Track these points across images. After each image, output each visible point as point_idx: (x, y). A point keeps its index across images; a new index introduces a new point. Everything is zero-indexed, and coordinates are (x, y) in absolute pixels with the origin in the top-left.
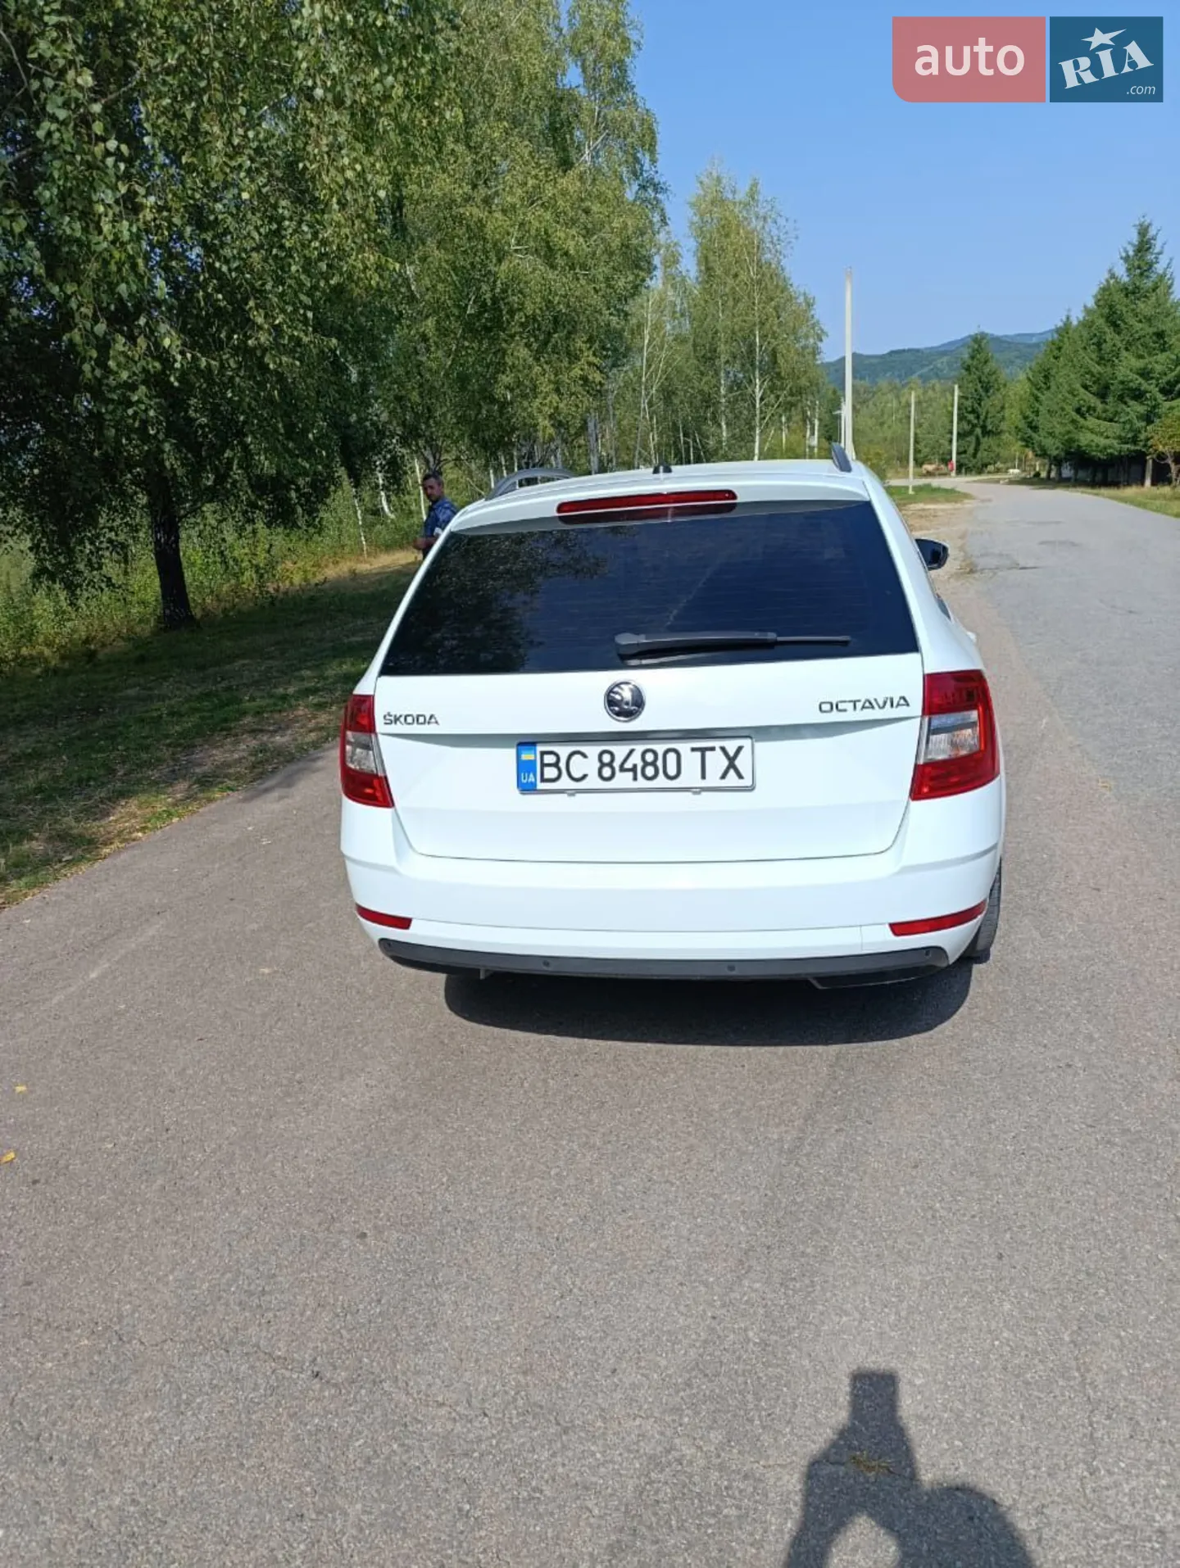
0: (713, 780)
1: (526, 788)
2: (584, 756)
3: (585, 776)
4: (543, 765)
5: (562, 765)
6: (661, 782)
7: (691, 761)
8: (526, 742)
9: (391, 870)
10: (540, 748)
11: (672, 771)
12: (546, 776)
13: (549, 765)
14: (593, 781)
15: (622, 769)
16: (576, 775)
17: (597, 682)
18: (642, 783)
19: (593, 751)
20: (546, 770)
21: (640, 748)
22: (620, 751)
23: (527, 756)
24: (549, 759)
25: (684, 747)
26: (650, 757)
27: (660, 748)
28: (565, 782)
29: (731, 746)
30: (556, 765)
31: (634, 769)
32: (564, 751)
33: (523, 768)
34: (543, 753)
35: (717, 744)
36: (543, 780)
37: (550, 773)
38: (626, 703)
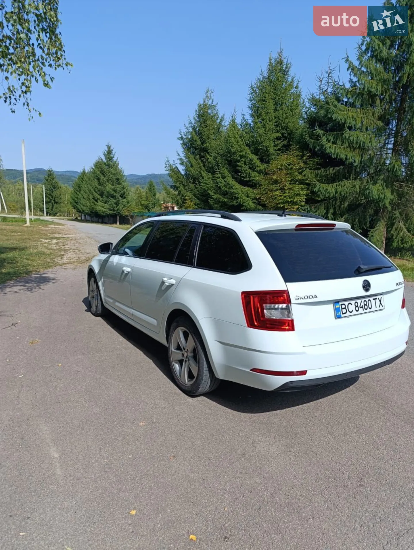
0: (378, 308)
1: (338, 317)
2: (351, 304)
3: (352, 311)
4: (342, 309)
5: (347, 308)
6: (369, 310)
7: (373, 302)
8: (336, 302)
9: (304, 353)
10: (340, 303)
11: (370, 307)
12: (343, 312)
13: (344, 308)
14: (355, 312)
15: (361, 307)
16: (351, 311)
18: (365, 311)
19: (353, 302)
20: (343, 310)
21: (363, 300)
22: (359, 301)
23: (337, 306)
24: (343, 306)
25: (371, 299)
26: (365, 303)
27: (367, 300)
28: (348, 314)
29: (379, 297)
30: (345, 308)
31: (362, 307)
32: (346, 303)
33: (337, 310)
34: (342, 305)
35: (377, 297)
36: (343, 314)
37: (344, 311)
38: (367, 286)
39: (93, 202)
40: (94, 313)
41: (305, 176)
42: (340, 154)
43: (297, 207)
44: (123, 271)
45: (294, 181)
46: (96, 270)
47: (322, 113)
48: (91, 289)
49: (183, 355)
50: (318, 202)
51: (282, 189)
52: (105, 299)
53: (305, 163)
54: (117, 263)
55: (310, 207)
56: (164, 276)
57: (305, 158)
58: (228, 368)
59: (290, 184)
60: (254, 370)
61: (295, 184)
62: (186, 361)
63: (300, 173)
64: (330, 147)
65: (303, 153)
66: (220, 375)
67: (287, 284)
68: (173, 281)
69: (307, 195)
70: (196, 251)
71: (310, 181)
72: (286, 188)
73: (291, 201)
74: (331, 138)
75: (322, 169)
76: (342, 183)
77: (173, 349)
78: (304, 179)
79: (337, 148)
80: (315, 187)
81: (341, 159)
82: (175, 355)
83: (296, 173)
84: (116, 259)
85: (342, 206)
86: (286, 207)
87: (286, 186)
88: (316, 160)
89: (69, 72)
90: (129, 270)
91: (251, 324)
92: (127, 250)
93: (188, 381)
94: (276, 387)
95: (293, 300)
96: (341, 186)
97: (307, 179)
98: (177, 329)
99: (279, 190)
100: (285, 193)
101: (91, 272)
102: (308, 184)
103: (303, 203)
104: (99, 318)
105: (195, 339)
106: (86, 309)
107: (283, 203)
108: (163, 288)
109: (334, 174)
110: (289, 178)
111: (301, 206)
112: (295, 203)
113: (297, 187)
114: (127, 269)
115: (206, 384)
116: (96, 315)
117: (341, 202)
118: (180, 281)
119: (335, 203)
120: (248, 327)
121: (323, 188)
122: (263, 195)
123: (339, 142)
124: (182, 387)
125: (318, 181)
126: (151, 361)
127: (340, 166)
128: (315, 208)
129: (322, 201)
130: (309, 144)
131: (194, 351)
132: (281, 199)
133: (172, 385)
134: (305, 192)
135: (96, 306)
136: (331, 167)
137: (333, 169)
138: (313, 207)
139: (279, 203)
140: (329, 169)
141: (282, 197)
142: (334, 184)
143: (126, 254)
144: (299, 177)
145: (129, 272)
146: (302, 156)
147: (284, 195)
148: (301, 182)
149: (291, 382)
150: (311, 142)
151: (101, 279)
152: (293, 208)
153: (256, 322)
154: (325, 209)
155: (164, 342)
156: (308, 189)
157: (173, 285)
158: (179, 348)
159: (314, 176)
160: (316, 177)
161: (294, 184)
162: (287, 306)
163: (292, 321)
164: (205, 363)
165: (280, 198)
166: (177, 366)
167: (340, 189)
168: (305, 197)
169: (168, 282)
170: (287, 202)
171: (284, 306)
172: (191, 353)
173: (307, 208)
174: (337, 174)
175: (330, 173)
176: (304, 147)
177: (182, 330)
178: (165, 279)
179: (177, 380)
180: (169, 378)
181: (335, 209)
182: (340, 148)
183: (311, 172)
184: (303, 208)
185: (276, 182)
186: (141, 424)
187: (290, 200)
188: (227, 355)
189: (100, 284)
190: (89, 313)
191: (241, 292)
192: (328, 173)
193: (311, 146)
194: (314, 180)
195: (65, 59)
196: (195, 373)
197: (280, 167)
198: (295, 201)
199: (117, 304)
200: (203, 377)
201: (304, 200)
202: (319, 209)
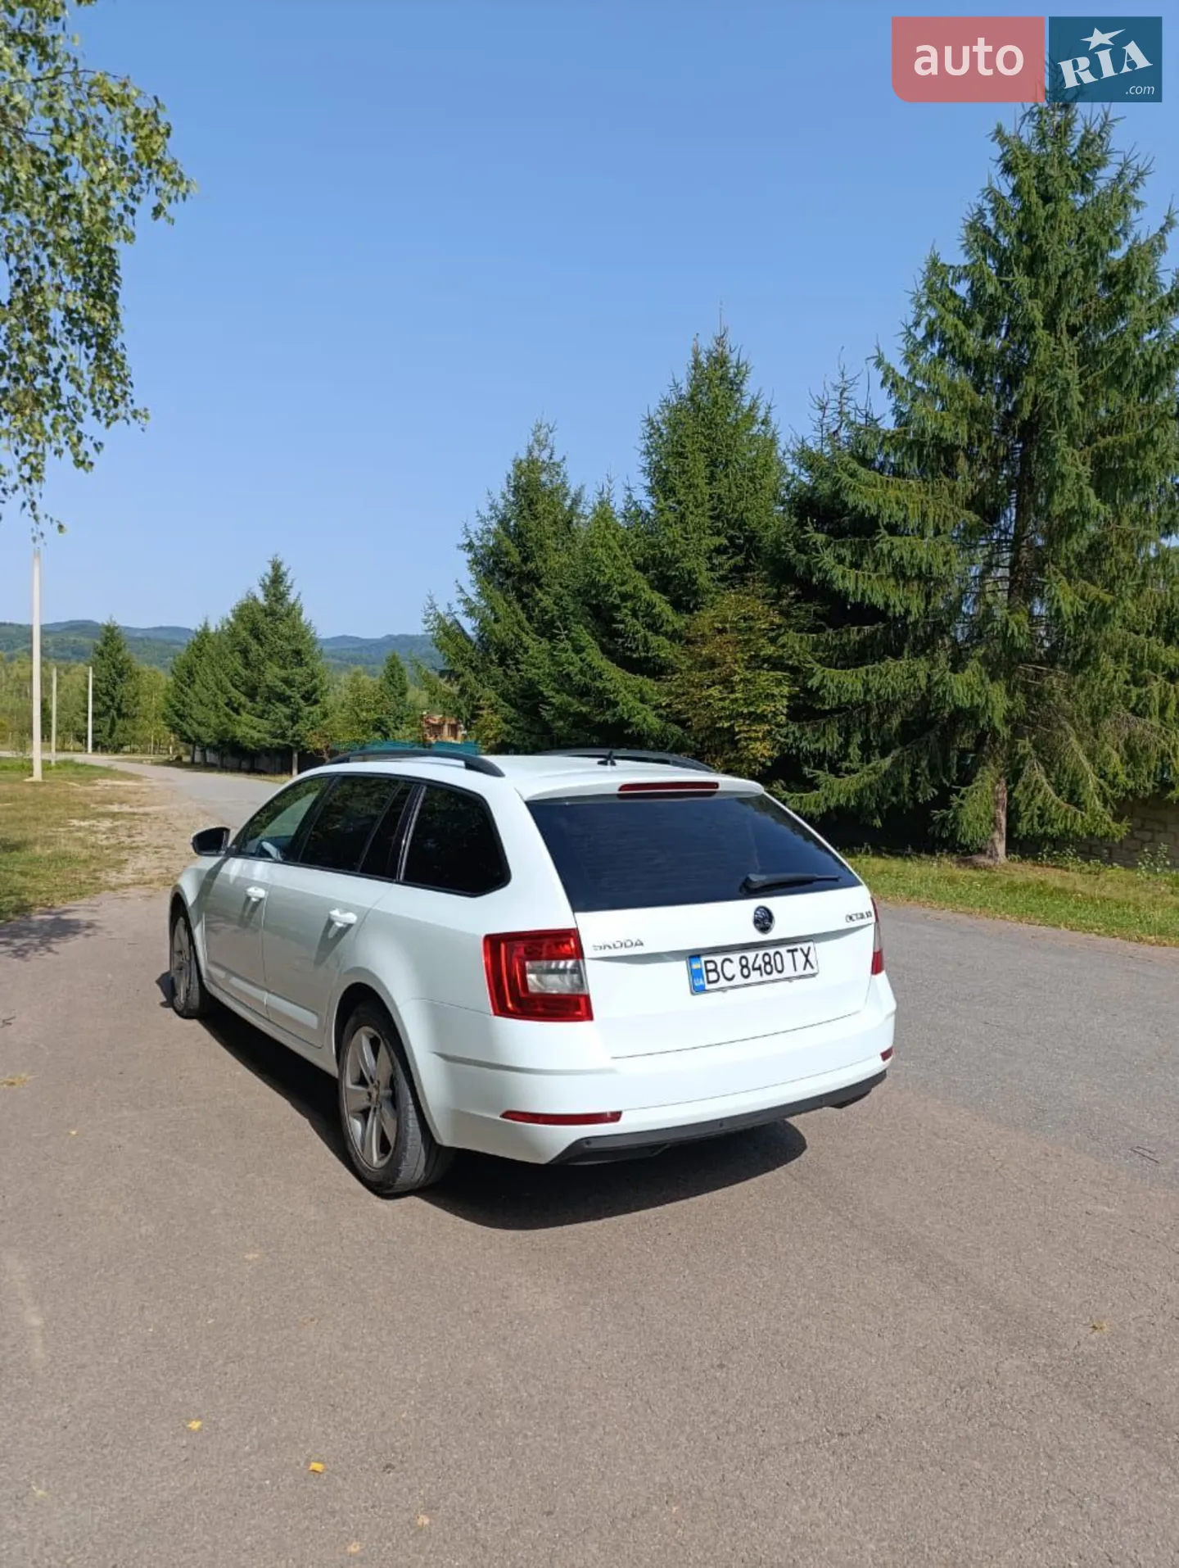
0: (800, 972)
1: (697, 990)
2: (731, 961)
3: (733, 977)
4: (708, 971)
5: (719, 969)
6: (775, 975)
7: (788, 957)
8: (694, 955)
9: (611, 1071)
10: (704, 959)
11: (780, 968)
12: (711, 979)
13: (711, 971)
14: (739, 980)
15: (754, 969)
16: (729, 976)
17: (746, 908)
18: (766, 977)
19: (735, 957)
20: (710, 974)
21: (761, 953)
22: (751, 955)
23: (696, 966)
24: (711, 966)
25: (783, 950)
26: (767, 959)
27: (771, 952)
28: (723, 983)
29: (805, 946)
30: (715, 970)
31: (759, 968)
32: (718, 959)
33: (694, 974)
34: (706, 962)
35: (798, 946)
36: (709, 982)
37: (713, 976)
38: (764, 921)
39: (227, 715)
40: (180, 1008)
41: (783, 646)
42: (869, 592)
43: (767, 727)
44: (249, 898)
45: (757, 662)
46: (190, 898)
47: (825, 487)
48: (177, 947)
49: (370, 1094)
50: (823, 714)
51: (727, 683)
52: (208, 972)
53: (784, 613)
54: (237, 878)
55: (801, 728)
56: (333, 905)
57: (785, 602)
58: (459, 1117)
59: (747, 668)
60: (509, 1115)
61: (760, 667)
62: (375, 1110)
63: (773, 641)
64: (843, 577)
65: (778, 588)
66: (445, 1137)
67: (578, 915)
68: (351, 918)
69: (791, 698)
70: (406, 843)
71: (799, 661)
72: (736, 678)
73: (750, 713)
74: (846, 553)
75: (830, 631)
76: (881, 667)
77: (348, 1083)
78: (781, 657)
79: (861, 579)
80: (810, 678)
81: (873, 607)
82: (352, 1096)
83: (762, 641)
84: (235, 867)
85: (886, 726)
86: (737, 729)
87: (735, 673)
88: (813, 607)
89: (143, 430)
90: (261, 893)
91: (501, 1010)
92: (268, 846)
93: (380, 1159)
94: (555, 1155)
95: (588, 952)
96: (881, 675)
97: (790, 657)
98: (356, 1035)
99: (720, 684)
100: (733, 692)
101: (178, 902)
102: (794, 670)
103: (782, 719)
104: (195, 1023)
105: (392, 1052)
106: (164, 999)
107: (729, 718)
108: (331, 934)
109: (862, 643)
110: (742, 652)
111: (779, 725)
112: (761, 718)
113: (765, 678)
114: (257, 893)
115: (414, 1165)
116: (185, 1014)
117: (881, 715)
118: (365, 915)
119: (868, 720)
120: (496, 1014)
121: (832, 681)
122: (677, 697)
123: (867, 563)
124: (367, 1176)
125: (820, 661)
126: (307, 1121)
127: (876, 622)
128: (814, 731)
129: (832, 711)
130: (795, 567)
131: (392, 1083)
132: (723, 708)
133: (346, 1171)
134: (786, 690)
135: (188, 991)
136: (853, 625)
137: (859, 631)
138: (808, 729)
139: (720, 718)
140: (848, 631)
141: (727, 701)
142: (861, 669)
143: (263, 854)
144: (770, 650)
145: (261, 899)
146: (780, 596)
147: (732, 696)
148: (776, 664)
149: (587, 1140)
150: (802, 561)
151: (199, 919)
152: (756, 731)
153: (512, 1002)
154: (840, 735)
155: (332, 1068)
156: (794, 682)
157: (350, 926)
158: (362, 1081)
159: (809, 649)
160: (815, 649)
161: (756, 668)
162: (577, 965)
163: (587, 998)
164: (411, 1108)
165: (721, 704)
166: (356, 1126)
167: (875, 683)
168: (785, 703)
169: (342, 917)
170: (741, 715)
171: (570, 964)
172: (386, 1088)
173: (794, 733)
174: (868, 643)
175: (849, 641)
176: (782, 572)
177: (367, 1034)
178: (335, 913)
179: (355, 1160)
180: (340, 1159)
181: (866, 733)
182: (870, 577)
183: (802, 638)
184: (784, 731)
185: (712, 663)
186: (250, 1257)
187: (745, 711)
188: (456, 1085)
189: (198, 932)
190: (170, 1011)
191: (483, 936)
192: (845, 640)
193: (801, 570)
194: (809, 658)
195: (132, 401)
196: (391, 1138)
197: (720, 626)
198: (759, 711)
199: (235, 981)
200: (406, 1143)
201: (785, 711)
202: (824, 734)
